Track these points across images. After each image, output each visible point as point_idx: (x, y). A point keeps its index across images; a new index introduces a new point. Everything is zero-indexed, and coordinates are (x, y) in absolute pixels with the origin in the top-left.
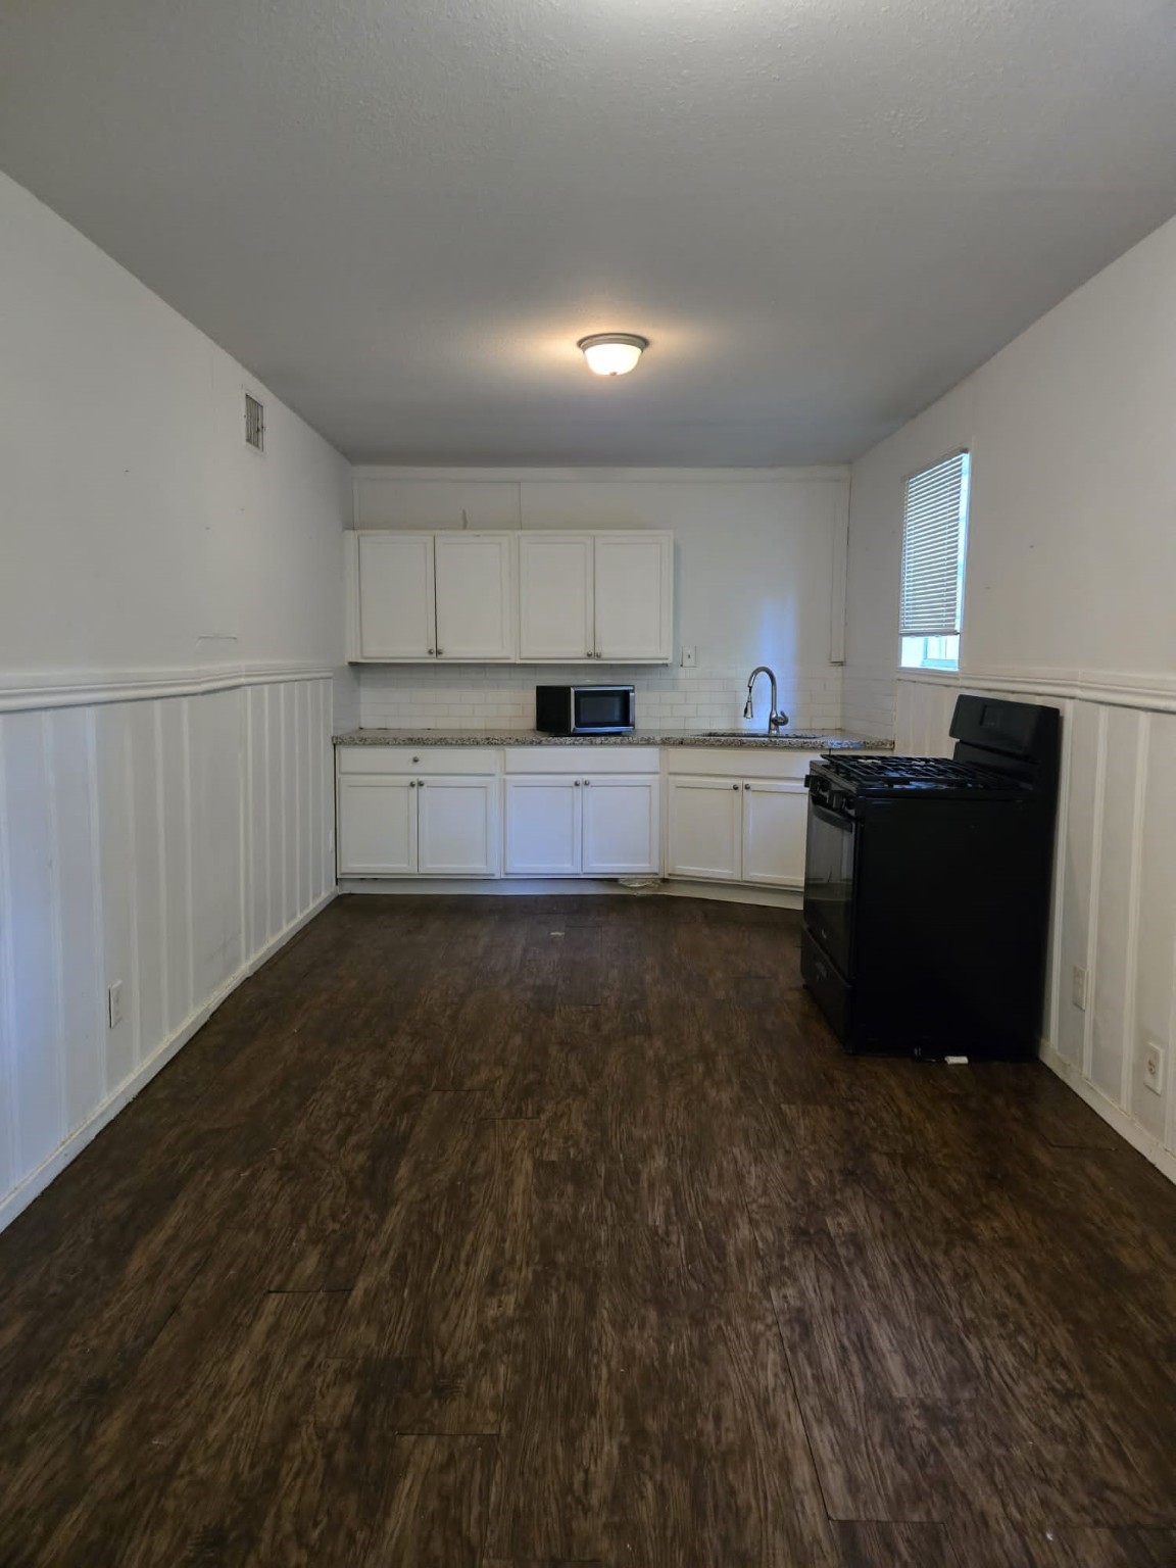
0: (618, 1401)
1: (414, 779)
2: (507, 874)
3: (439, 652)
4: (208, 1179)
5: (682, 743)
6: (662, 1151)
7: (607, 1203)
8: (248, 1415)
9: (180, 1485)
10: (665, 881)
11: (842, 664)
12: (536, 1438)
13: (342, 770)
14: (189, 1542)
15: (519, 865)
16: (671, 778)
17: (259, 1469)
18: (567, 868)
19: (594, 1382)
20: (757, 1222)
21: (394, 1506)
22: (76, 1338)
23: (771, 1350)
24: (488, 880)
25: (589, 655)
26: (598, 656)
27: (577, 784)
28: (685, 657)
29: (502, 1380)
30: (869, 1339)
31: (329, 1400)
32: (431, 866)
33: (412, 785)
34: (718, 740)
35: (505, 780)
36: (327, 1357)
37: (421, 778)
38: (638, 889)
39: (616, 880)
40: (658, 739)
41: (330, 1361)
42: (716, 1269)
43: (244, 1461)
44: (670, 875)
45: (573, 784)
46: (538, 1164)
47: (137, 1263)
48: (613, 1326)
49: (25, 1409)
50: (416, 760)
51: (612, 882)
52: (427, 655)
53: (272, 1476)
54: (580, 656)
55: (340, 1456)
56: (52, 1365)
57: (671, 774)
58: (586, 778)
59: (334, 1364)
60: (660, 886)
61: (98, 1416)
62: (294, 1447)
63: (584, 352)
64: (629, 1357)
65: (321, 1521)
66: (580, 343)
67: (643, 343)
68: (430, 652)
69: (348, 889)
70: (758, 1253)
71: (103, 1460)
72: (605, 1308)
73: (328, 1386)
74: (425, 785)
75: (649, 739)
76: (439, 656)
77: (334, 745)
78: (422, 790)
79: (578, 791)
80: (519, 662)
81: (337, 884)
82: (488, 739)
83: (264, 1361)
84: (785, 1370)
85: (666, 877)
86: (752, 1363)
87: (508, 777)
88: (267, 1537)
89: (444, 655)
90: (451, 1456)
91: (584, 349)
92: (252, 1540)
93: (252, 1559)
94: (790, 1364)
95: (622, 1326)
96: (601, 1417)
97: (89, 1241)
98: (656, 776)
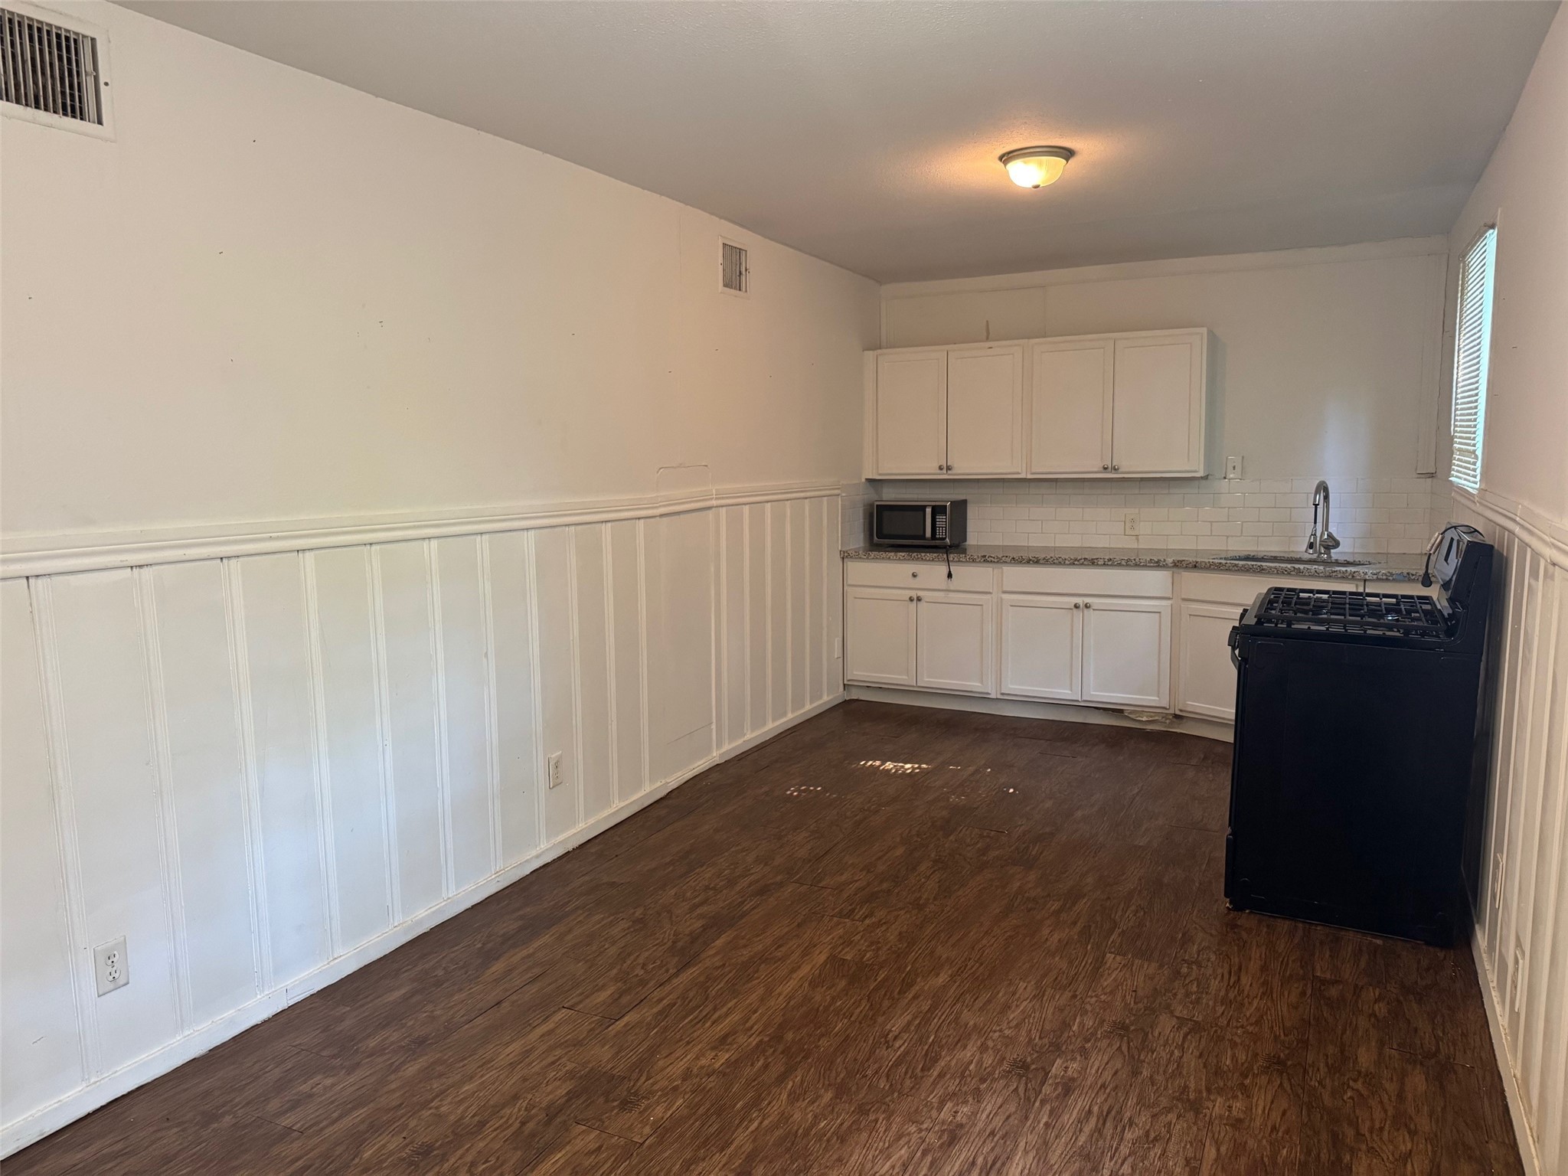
0: (748, 1147)
1: (914, 594)
2: (1003, 694)
3: (949, 468)
4: (581, 918)
5: (1195, 566)
6: (950, 972)
7: (864, 1002)
8: (493, 1084)
9: (426, 1113)
10: (1176, 716)
11: (1432, 475)
12: (667, 1154)
13: (849, 583)
14: (409, 1148)
15: (1015, 686)
16: (1184, 605)
17: (477, 1118)
18: (1064, 692)
19: (740, 1130)
20: (987, 1048)
21: (540, 1167)
22: (429, 1007)
23: (906, 1147)
24: (984, 699)
25: (1105, 469)
26: (1115, 469)
27: (1076, 606)
28: (1230, 468)
29: (674, 1108)
30: (1003, 1164)
31: (550, 1088)
32: (928, 680)
33: (911, 599)
34: (1236, 565)
35: (1001, 599)
36: (568, 1060)
37: (920, 594)
38: (1142, 721)
39: (1121, 711)
40: (1170, 560)
41: (568, 1063)
42: (913, 1076)
43: (473, 1110)
44: (1181, 711)
45: (1072, 607)
46: (832, 958)
47: (498, 967)
48: (789, 1096)
49: (372, 1043)
50: (914, 576)
51: (1117, 712)
52: (939, 471)
53: (482, 1124)
54: (1095, 470)
55: (531, 1125)
56: (404, 1021)
57: (1184, 600)
58: (1088, 600)
59: (570, 1066)
60: (1172, 723)
61: (409, 1058)
62: (507, 1111)
63: (1005, 165)
64: (784, 1118)
65: (490, 1161)
66: (1000, 158)
67: (1068, 154)
68: (941, 468)
69: (855, 695)
70: (964, 1072)
71: (393, 1086)
72: (794, 1082)
73: (555, 1079)
74: (922, 601)
75: (1158, 562)
76: (949, 472)
77: (843, 558)
78: (921, 605)
79: (1078, 614)
80: (1029, 476)
81: (844, 689)
82: (985, 556)
83: (527, 1053)
84: (904, 1165)
85: (1178, 713)
86: (880, 1152)
87: (1005, 596)
88: (452, 1160)
89: (953, 472)
90: (600, 1147)
91: (1005, 163)
92: (444, 1158)
93: (437, 1169)
94: (913, 1162)
95: (794, 1097)
96: (725, 1154)
97: (479, 945)
98: (1169, 602)
